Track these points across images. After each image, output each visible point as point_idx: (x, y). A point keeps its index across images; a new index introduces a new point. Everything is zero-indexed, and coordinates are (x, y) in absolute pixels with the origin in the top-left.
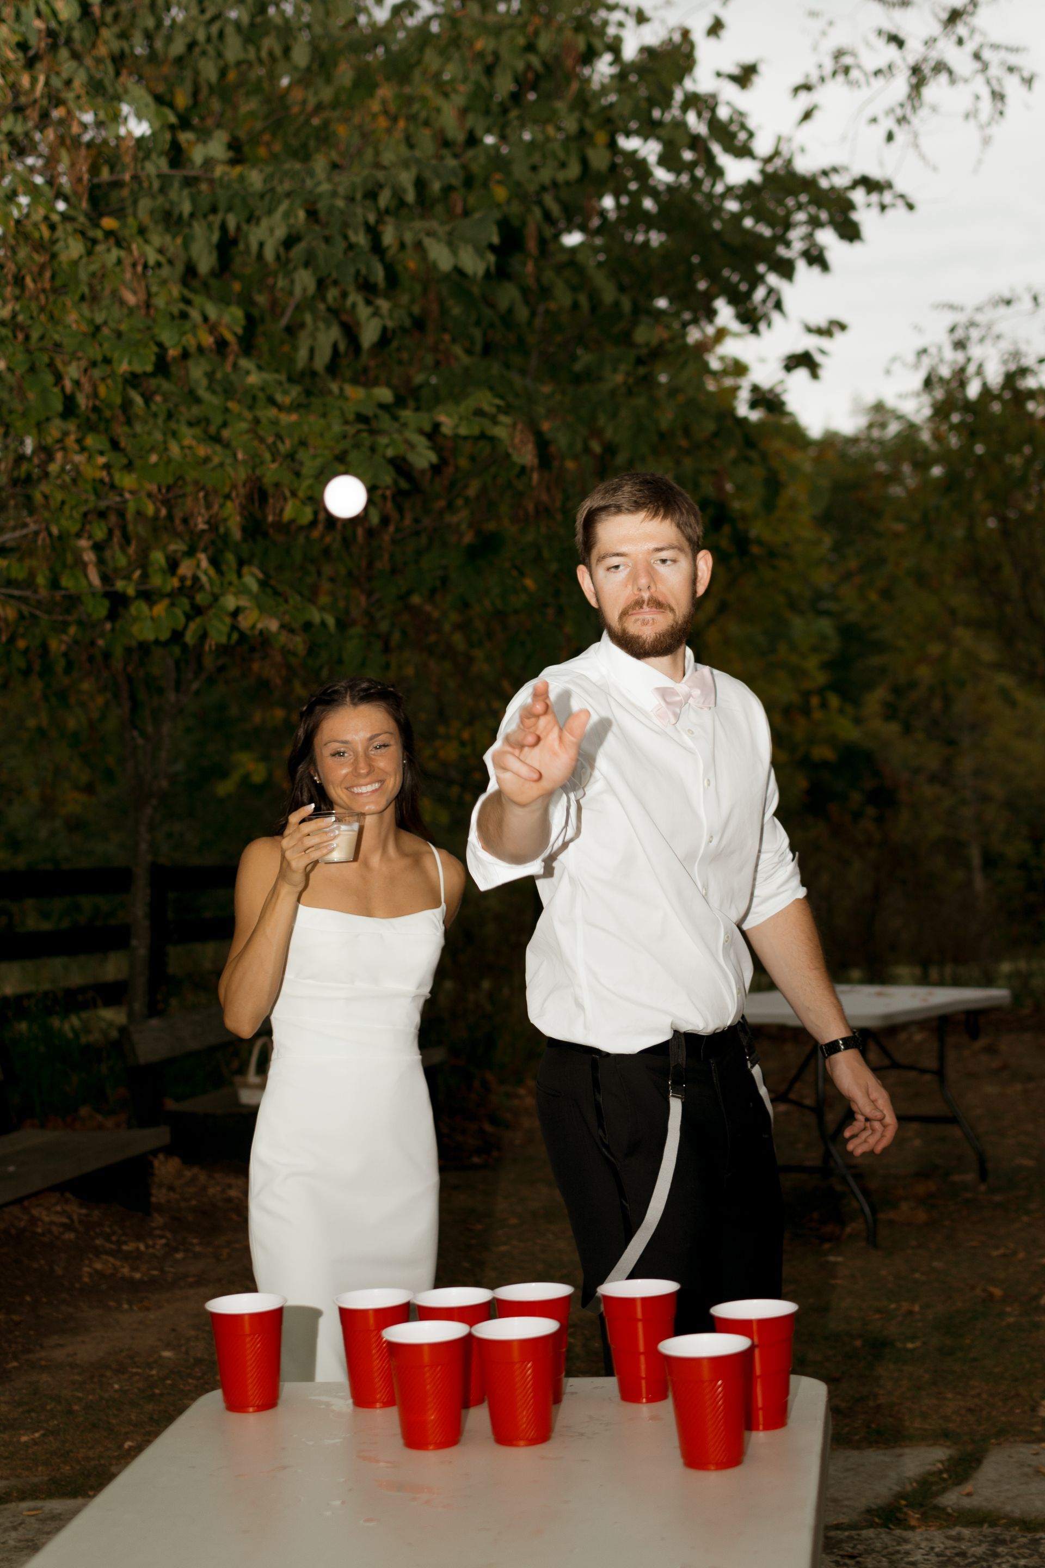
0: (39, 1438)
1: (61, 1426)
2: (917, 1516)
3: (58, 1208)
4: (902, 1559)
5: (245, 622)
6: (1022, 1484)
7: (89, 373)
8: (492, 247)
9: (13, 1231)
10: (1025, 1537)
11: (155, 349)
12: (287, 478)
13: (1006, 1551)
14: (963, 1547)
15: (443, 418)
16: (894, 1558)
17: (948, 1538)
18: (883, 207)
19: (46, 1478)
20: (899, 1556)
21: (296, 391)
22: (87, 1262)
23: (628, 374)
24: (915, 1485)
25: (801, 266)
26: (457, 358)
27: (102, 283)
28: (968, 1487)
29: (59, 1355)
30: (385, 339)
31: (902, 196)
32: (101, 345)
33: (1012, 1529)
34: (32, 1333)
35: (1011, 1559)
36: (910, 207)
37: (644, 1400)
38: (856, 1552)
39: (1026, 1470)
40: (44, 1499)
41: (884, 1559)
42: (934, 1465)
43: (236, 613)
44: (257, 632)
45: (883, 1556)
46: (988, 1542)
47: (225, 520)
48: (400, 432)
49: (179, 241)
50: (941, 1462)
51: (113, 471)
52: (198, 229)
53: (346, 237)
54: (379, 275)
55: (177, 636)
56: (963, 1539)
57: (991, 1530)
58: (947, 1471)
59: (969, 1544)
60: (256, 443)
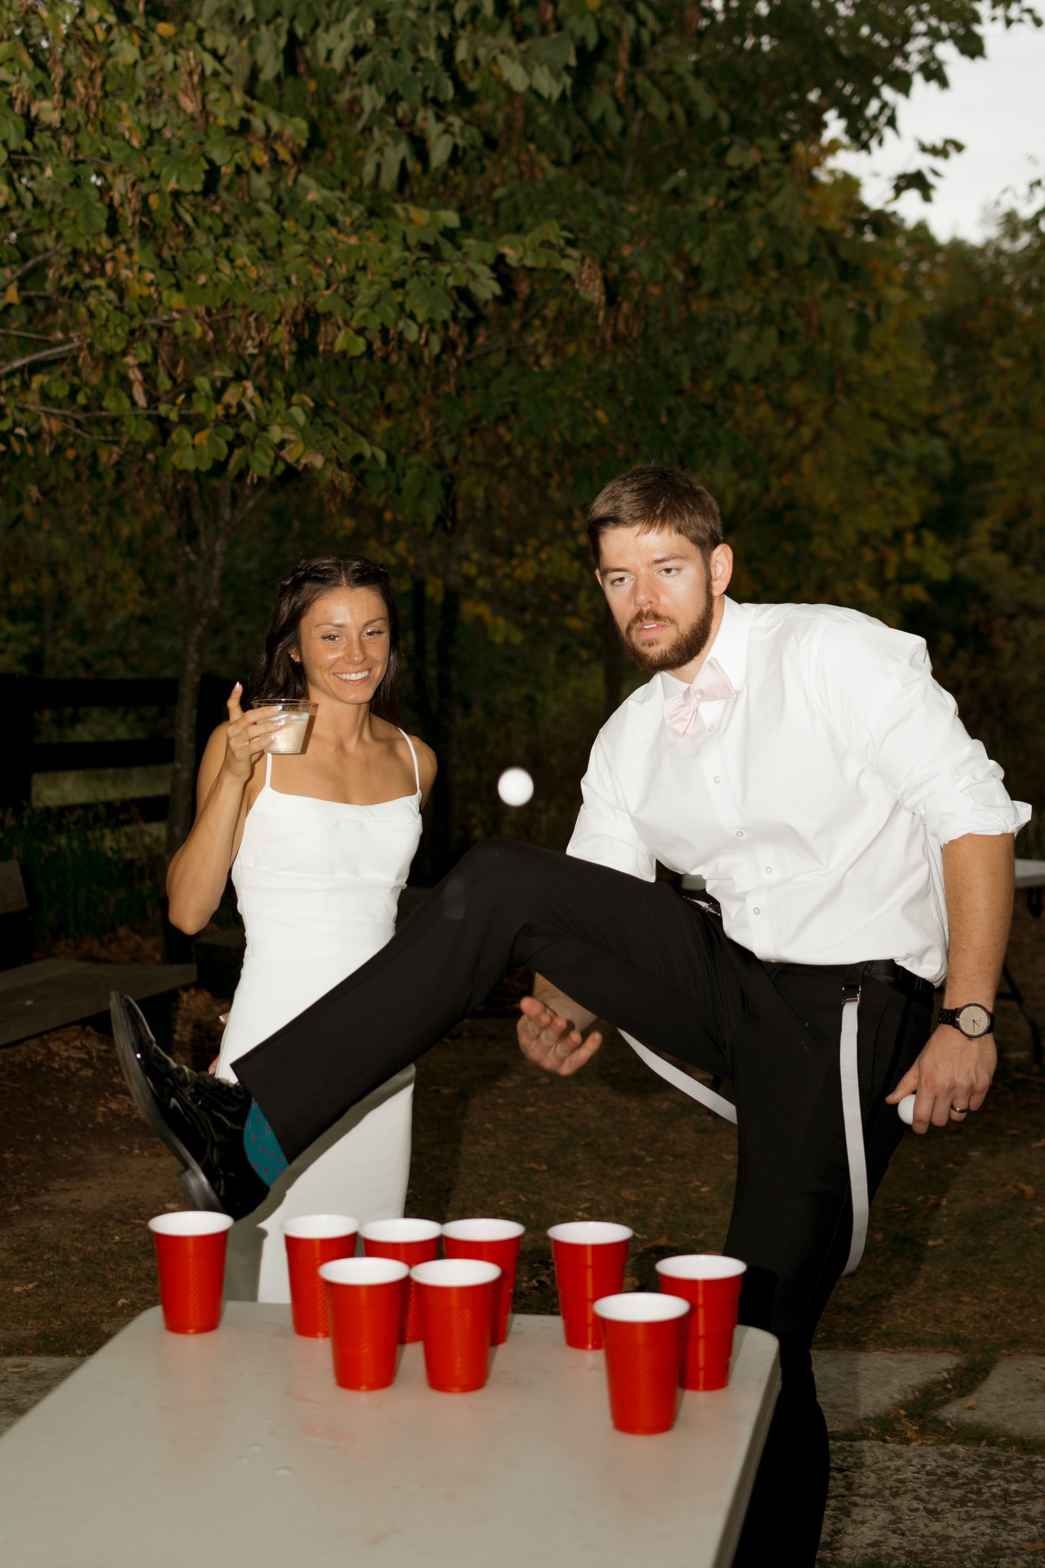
0: (32, 1289)
1: (56, 1277)
2: (915, 1428)
3: (78, 1043)
4: (891, 1475)
5: (290, 455)
6: (1027, 1400)
7: (136, 188)
8: (567, 68)
9: (29, 1066)
10: (1021, 1459)
11: (206, 167)
12: (338, 307)
13: (999, 1473)
14: (956, 1467)
15: (506, 250)
16: (883, 1474)
17: (943, 1455)
18: (1009, 22)
19: (35, 1333)
20: (889, 1472)
21: (357, 211)
22: (102, 1101)
23: (719, 197)
24: (917, 1393)
25: (918, 79)
26: (543, 170)
27: (160, 86)
28: (971, 1401)
29: (63, 1200)
30: (455, 157)
31: (1030, 11)
32: (149, 160)
33: (1009, 1449)
34: (38, 1174)
35: (1002, 1483)
36: (1038, 22)
37: (590, 1346)
38: (845, 1465)
39: (1034, 1385)
40: (31, 1355)
41: (872, 1475)
42: (939, 1373)
43: (282, 444)
44: (301, 467)
45: (873, 1471)
46: (982, 1462)
47: (277, 346)
48: (463, 261)
49: (245, 43)
50: (948, 1371)
51: (160, 288)
52: (265, 33)
53: (415, 50)
54: (449, 91)
55: (219, 467)
56: (958, 1457)
57: (987, 1449)
58: (952, 1380)
59: (963, 1463)
60: (310, 267)
